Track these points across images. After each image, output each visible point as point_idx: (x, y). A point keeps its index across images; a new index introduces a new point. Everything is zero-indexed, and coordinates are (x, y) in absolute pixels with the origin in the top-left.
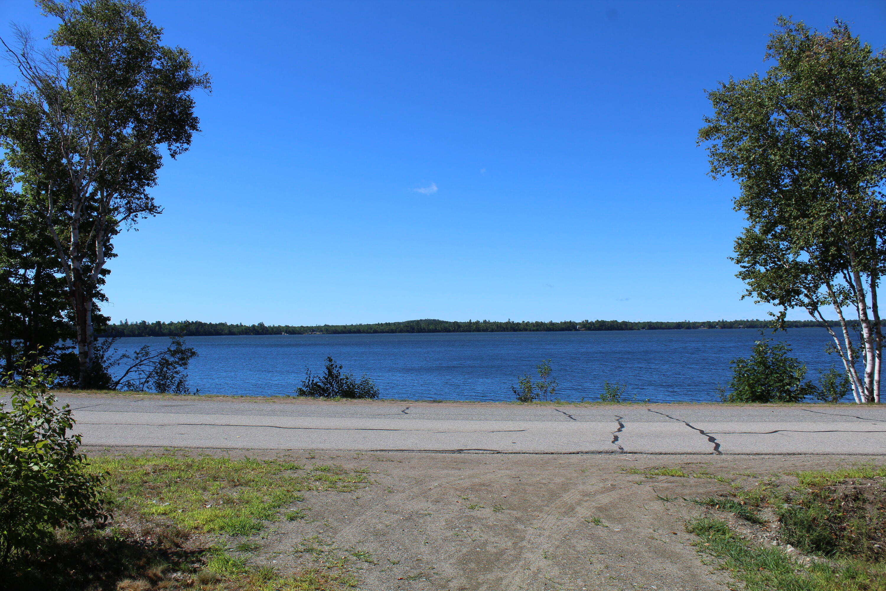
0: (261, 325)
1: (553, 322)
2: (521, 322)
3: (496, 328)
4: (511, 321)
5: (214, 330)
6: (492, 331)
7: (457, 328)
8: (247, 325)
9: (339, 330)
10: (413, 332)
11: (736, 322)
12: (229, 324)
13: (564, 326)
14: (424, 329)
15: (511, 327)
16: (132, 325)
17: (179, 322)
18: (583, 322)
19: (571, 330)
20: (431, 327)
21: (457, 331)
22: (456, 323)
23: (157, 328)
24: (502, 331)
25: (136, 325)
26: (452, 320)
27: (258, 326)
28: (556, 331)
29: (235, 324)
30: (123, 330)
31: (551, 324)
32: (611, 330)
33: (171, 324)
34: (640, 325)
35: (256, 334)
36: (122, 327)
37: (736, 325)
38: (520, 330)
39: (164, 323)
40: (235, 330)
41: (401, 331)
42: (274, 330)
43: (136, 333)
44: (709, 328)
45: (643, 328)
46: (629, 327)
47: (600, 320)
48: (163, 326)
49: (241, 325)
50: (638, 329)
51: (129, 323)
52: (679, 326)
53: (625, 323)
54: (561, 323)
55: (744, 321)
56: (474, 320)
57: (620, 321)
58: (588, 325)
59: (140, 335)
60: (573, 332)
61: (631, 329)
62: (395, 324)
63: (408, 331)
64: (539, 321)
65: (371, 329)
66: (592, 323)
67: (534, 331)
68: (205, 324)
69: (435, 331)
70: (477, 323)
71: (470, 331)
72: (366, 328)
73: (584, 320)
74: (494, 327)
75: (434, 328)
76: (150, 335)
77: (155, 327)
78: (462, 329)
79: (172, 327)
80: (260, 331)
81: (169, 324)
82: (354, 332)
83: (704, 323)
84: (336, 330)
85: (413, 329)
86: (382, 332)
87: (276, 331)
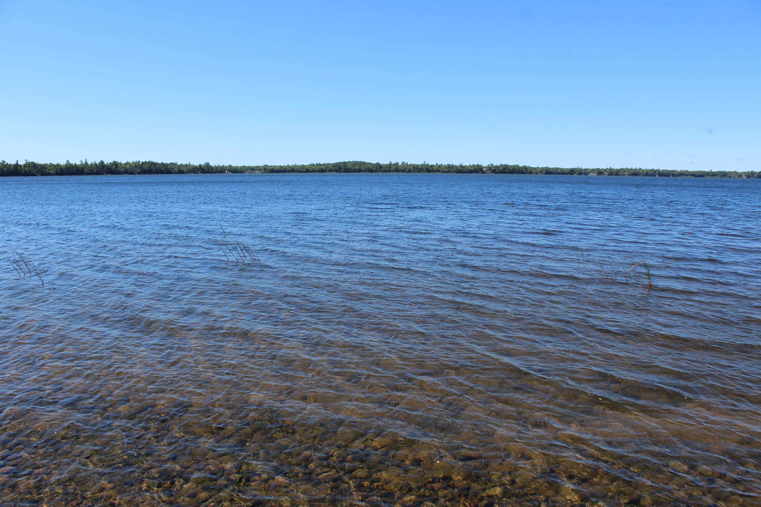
0: (207, 165)
1: (463, 165)
2: (435, 164)
3: (413, 169)
4: (426, 163)
5: (165, 169)
6: (409, 171)
7: (378, 168)
8: (195, 164)
9: (276, 169)
10: (340, 172)
11: (622, 169)
12: (179, 164)
13: (472, 169)
14: (350, 169)
15: (426, 169)
16: (91, 164)
17: (133, 162)
18: (489, 165)
19: (478, 172)
20: (357, 167)
21: (379, 171)
22: (378, 164)
23: (114, 167)
24: (418, 172)
25: (96, 164)
26: (375, 162)
27: (204, 166)
28: (465, 172)
29: (184, 164)
30: (83, 168)
31: (461, 166)
32: (513, 173)
33: (127, 164)
34: (538, 169)
35: (202, 173)
36: (82, 166)
37: (621, 172)
38: (434, 171)
39: (120, 163)
40: (184, 169)
41: (330, 171)
42: (219, 169)
43: (95, 171)
44: (598, 175)
45: (541, 172)
46: (528, 170)
47: (503, 164)
48: (119, 166)
49: (190, 165)
50: (537, 173)
51: (89, 163)
52: (572, 172)
53: (526, 168)
54: (470, 165)
55: (628, 169)
56: (393, 162)
57: (521, 165)
58: (493, 169)
59: (98, 173)
60: (480, 174)
61: (530, 173)
62: (324, 164)
63: (336, 171)
64: (451, 163)
65: (304, 168)
66: (497, 167)
67: (445, 172)
68: (157, 163)
69: (359, 171)
70: (397, 164)
71: (390, 171)
72: (300, 168)
73: (490, 163)
74: (411, 168)
75: (358, 168)
76: (107, 173)
77: (112, 166)
78: (383, 169)
79: (128, 167)
80: (206, 169)
81: (125, 164)
82: (289, 171)
83: (594, 169)
84: (273, 169)
85: (341, 169)
86: (314, 171)
87: (220, 170)
